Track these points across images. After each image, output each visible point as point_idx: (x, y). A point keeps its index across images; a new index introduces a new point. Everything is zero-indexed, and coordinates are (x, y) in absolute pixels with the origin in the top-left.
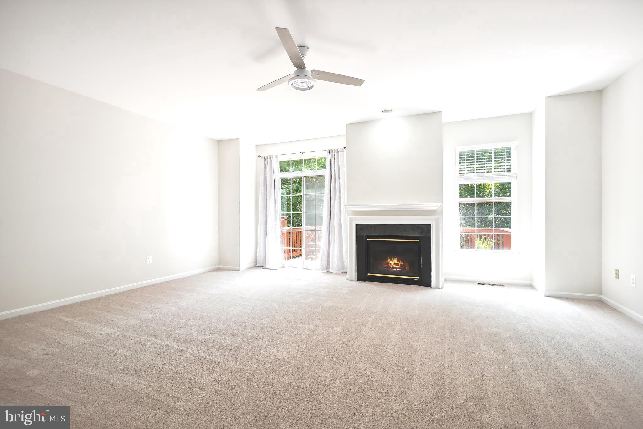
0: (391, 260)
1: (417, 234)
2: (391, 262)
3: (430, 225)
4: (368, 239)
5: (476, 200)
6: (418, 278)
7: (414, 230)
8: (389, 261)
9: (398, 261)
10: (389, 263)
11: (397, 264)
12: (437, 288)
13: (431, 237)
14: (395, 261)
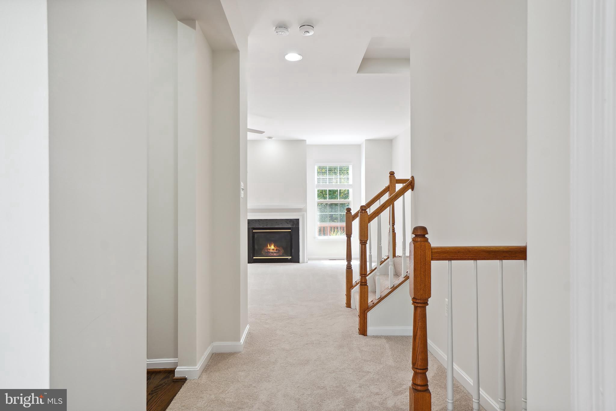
0: (270, 246)
1: (290, 226)
2: (270, 248)
3: (298, 219)
4: (253, 231)
5: (328, 201)
6: (291, 257)
7: (288, 223)
8: (269, 248)
9: (274, 246)
10: (269, 249)
11: (274, 249)
12: (303, 262)
13: (299, 228)
14: (273, 247)
